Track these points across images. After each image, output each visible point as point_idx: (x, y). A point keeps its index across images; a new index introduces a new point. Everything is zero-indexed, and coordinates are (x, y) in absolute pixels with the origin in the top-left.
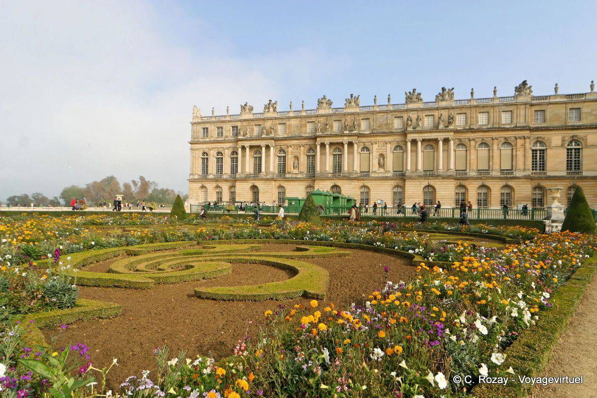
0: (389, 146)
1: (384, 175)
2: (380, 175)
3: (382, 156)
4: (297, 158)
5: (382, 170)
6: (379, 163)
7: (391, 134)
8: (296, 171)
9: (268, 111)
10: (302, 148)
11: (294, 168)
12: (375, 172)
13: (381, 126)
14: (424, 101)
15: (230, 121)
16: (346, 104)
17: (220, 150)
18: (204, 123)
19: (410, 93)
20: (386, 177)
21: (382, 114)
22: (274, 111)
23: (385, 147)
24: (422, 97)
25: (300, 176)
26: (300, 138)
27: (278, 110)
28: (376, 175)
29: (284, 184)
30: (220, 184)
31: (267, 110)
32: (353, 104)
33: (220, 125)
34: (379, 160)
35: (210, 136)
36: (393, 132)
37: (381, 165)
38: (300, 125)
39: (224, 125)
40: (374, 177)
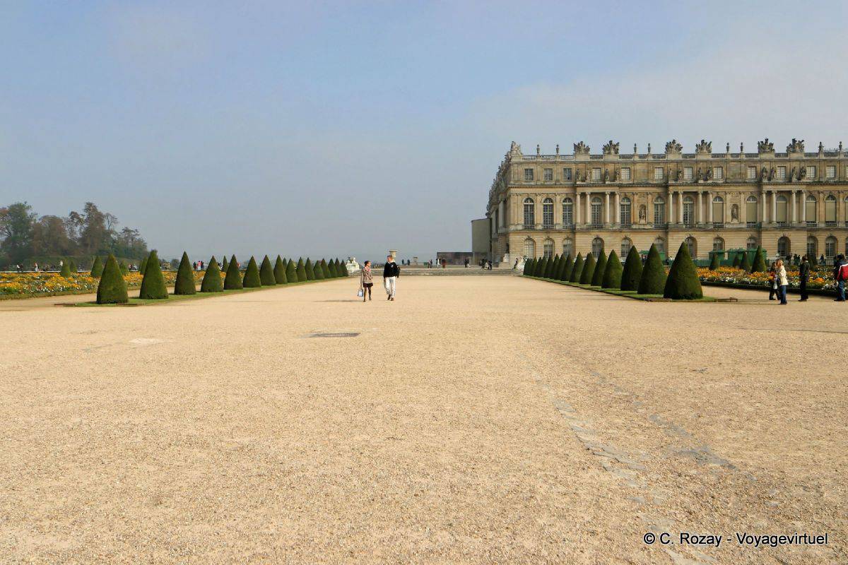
0: (742, 196)
1: (739, 226)
2: (735, 226)
3: (736, 207)
4: (644, 207)
5: (735, 221)
6: (732, 214)
7: (745, 183)
8: (643, 221)
9: (609, 153)
10: (650, 196)
11: (640, 217)
12: (729, 223)
13: (734, 175)
14: (777, 152)
15: (561, 163)
16: (697, 150)
17: (550, 196)
18: (528, 163)
19: (762, 142)
20: (740, 228)
21: (735, 163)
22: (616, 152)
23: (740, 198)
24: (774, 147)
25: (648, 227)
26: (647, 185)
27: (620, 152)
28: (731, 226)
29: (631, 236)
30: (552, 236)
31: (607, 152)
32: (705, 151)
33: (550, 166)
34: (732, 211)
35: (535, 178)
36: (746, 183)
37: (734, 216)
38: (646, 171)
39: (554, 167)
40: (728, 229)
